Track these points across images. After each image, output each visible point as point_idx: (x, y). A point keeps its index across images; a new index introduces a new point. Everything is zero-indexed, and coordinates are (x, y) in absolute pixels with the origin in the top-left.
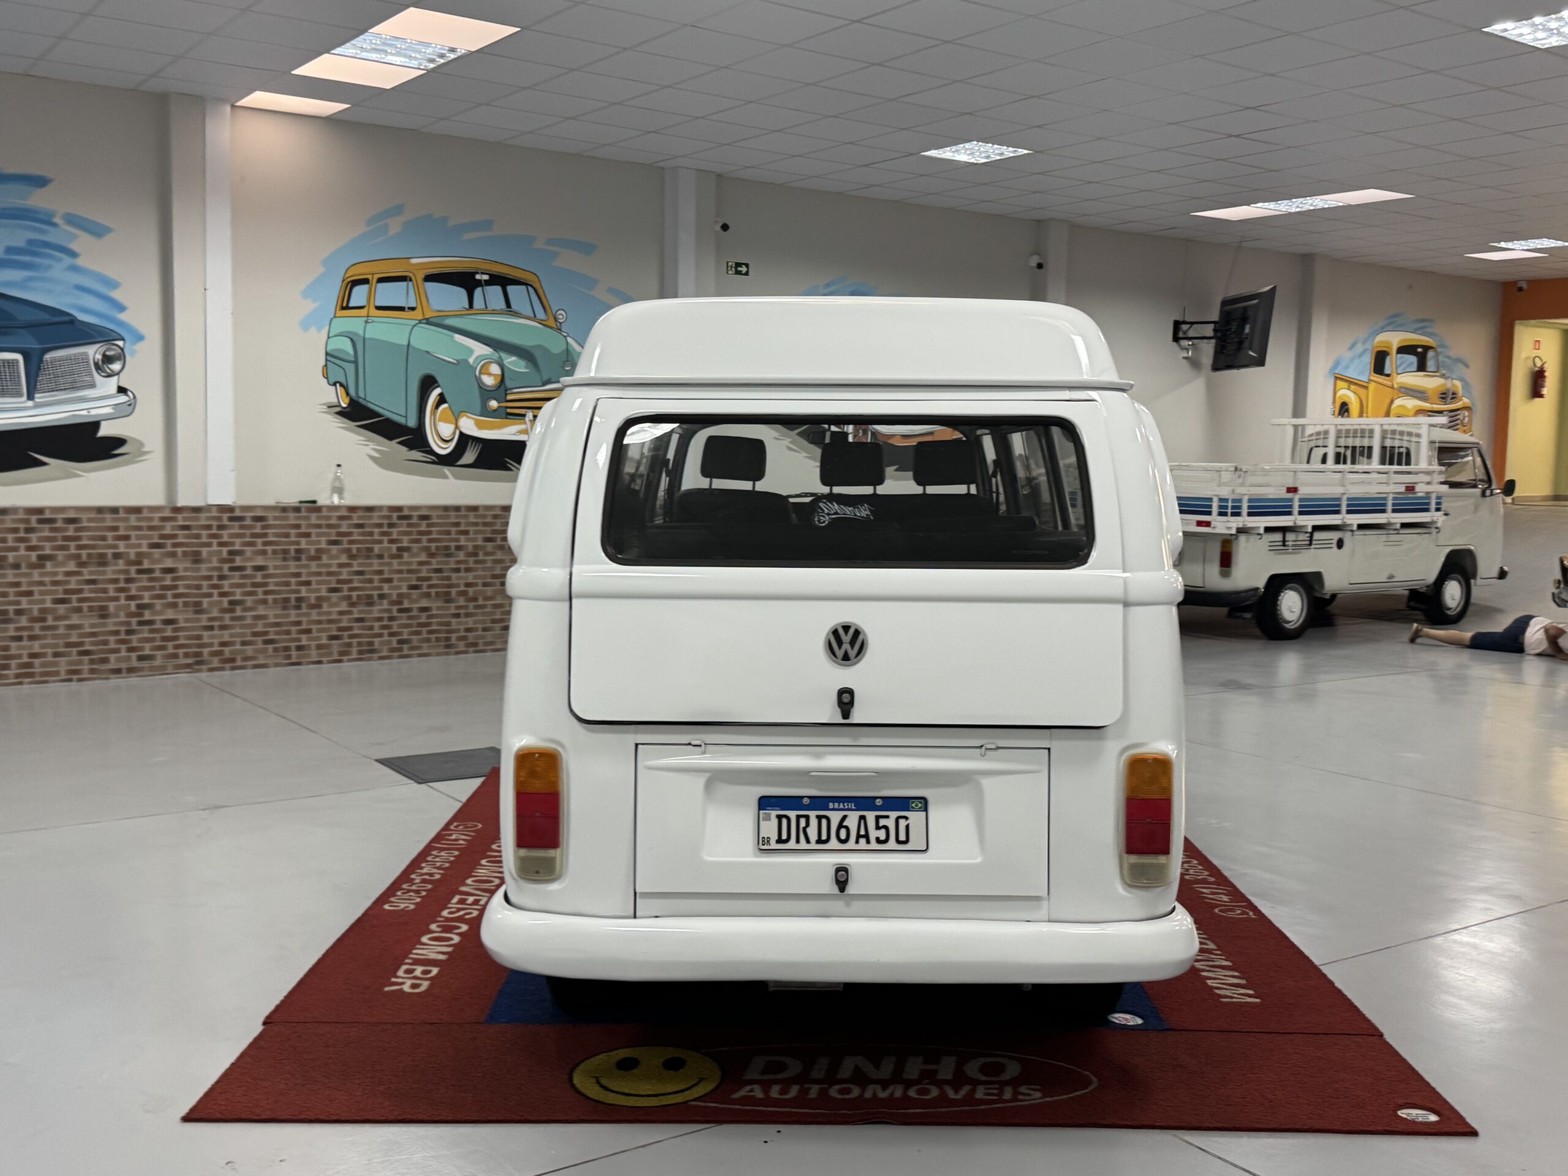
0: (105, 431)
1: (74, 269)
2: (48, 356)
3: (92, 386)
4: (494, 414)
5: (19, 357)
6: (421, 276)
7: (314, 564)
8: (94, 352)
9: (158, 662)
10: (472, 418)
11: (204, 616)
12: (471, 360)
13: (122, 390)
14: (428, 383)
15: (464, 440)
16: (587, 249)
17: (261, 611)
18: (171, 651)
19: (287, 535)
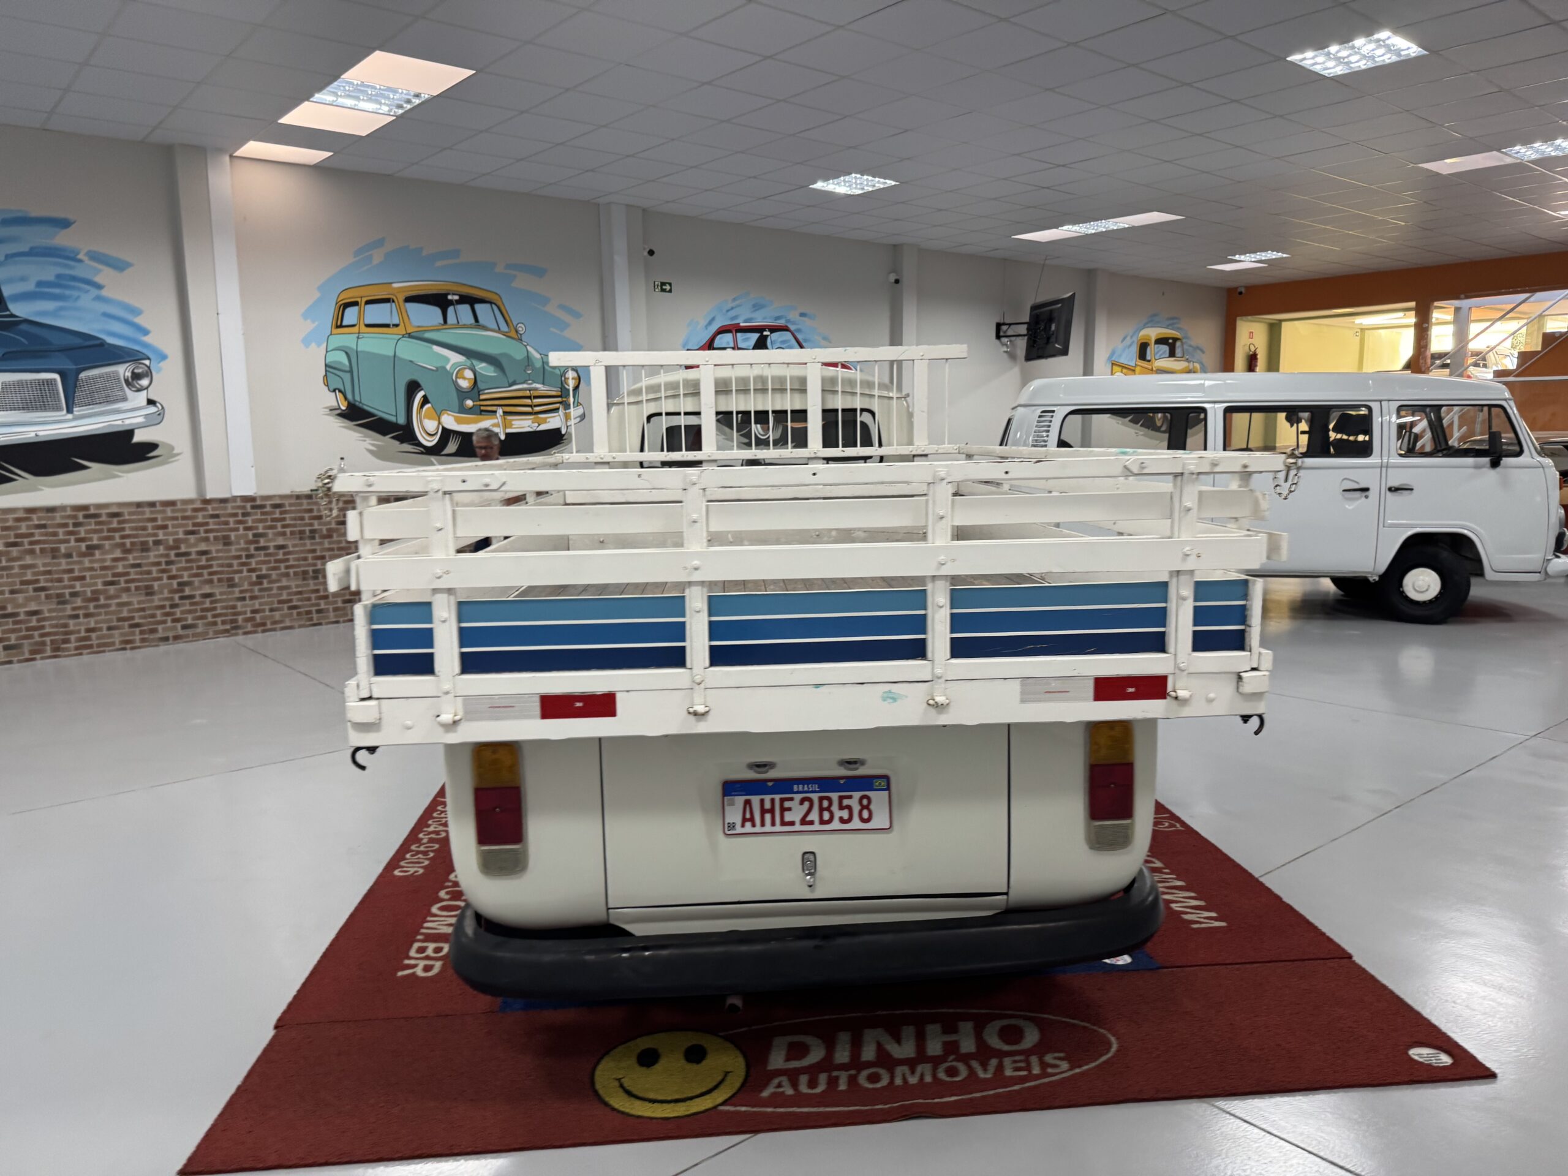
0: (138, 438)
1: (98, 298)
2: (83, 375)
3: (125, 399)
4: (469, 411)
5: (56, 376)
6: (401, 298)
7: (326, 541)
8: (123, 370)
9: (200, 630)
10: (453, 416)
11: (237, 590)
12: (448, 367)
13: (151, 402)
14: (413, 387)
15: (447, 434)
16: (539, 272)
17: (284, 582)
18: (210, 619)
19: (302, 519)
